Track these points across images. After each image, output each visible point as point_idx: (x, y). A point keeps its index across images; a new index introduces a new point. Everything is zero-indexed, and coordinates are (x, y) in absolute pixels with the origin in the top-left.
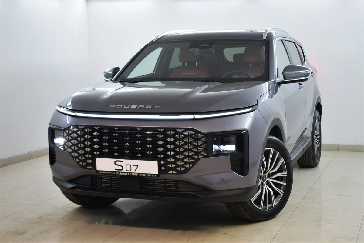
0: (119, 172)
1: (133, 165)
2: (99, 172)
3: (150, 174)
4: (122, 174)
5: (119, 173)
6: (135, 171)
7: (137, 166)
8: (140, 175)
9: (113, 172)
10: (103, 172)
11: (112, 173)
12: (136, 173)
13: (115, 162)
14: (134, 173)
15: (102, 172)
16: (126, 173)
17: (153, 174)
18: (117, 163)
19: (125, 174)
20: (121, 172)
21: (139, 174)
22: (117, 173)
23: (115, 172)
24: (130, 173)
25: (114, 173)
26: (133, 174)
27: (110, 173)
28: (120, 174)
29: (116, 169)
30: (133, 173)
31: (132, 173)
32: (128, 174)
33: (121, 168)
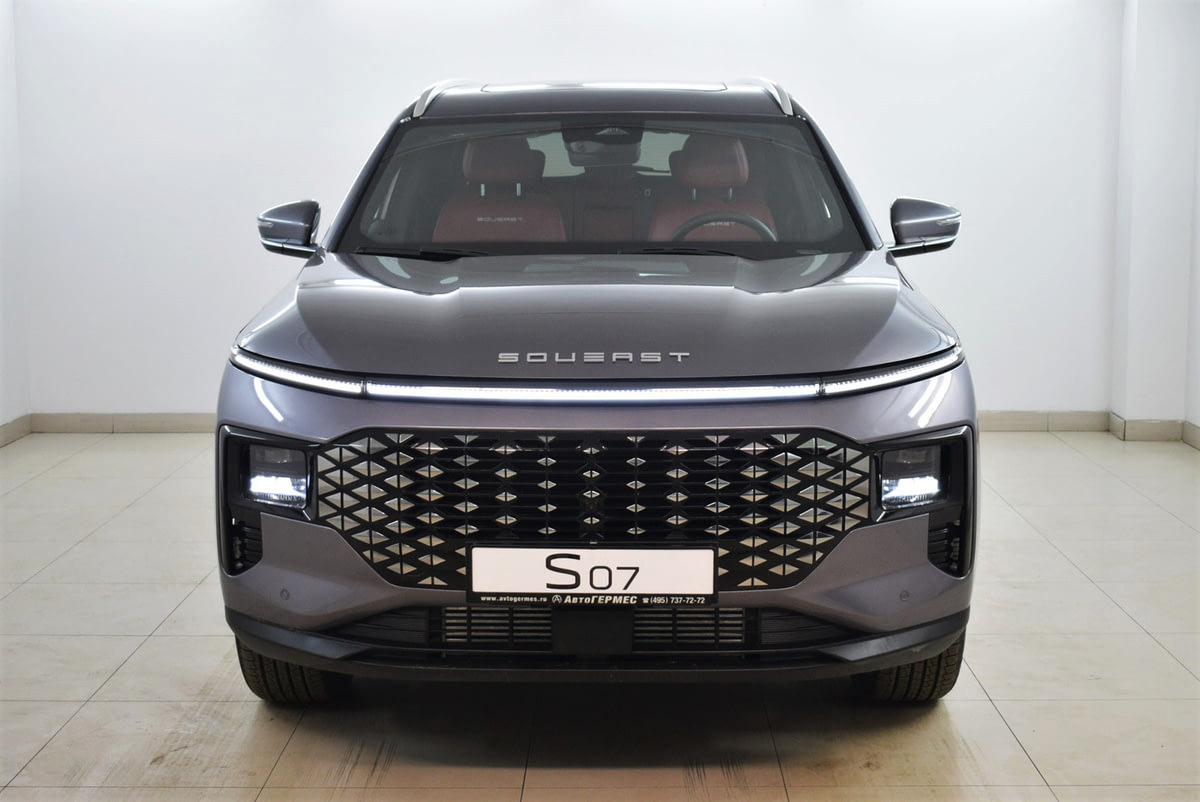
0: (564, 596)
1: (618, 568)
2: (483, 599)
3: (684, 596)
4: (575, 600)
5: (564, 600)
6: (626, 588)
7: (634, 571)
8: (646, 601)
9: (538, 595)
10: (501, 599)
11: (535, 599)
12: (631, 595)
13: (549, 560)
14: (624, 595)
15: (494, 599)
16: (590, 595)
17: (695, 596)
18: (554, 563)
19: (587, 600)
20: (573, 595)
21: (640, 597)
22: (557, 599)
23: (549, 596)
24: (606, 595)
25: (545, 600)
26: (616, 600)
27: (527, 599)
28: (568, 600)
29: (549, 586)
30: (618, 595)
31: (613, 595)
32: (600, 598)
33: (571, 580)
